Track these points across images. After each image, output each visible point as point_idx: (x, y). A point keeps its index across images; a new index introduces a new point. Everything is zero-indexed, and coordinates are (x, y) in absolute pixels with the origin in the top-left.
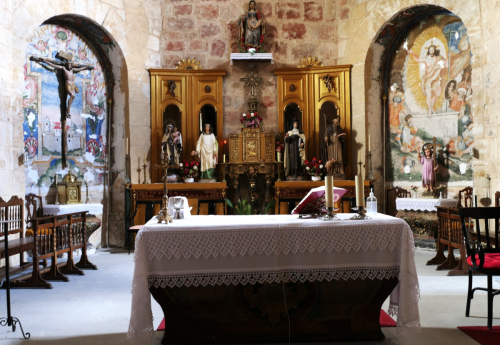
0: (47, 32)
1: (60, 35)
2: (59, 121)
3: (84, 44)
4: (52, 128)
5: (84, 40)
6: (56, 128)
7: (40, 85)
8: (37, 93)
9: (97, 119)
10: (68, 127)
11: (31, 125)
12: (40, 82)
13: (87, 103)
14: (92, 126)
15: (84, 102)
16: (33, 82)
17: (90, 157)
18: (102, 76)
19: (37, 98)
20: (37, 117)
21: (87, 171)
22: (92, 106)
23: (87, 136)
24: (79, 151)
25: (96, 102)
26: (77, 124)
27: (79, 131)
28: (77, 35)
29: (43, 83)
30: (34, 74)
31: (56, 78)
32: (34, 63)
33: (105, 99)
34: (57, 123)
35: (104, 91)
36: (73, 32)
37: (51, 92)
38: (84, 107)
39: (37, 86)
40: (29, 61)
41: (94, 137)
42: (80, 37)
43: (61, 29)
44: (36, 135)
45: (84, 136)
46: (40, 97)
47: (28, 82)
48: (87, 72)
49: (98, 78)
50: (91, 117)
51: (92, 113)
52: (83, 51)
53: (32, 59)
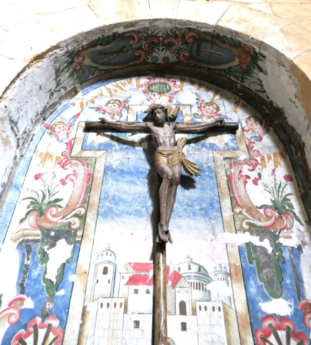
0: (127, 87)
2: (146, 258)
3: (211, 94)
4: (121, 283)
5: (208, 89)
6: (133, 280)
7: (99, 175)
8: (89, 190)
9: (278, 247)
10: (177, 277)
11: (52, 275)
12: (100, 167)
13: (234, 203)
14: (264, 268)
15: (226, 203)
16: (81, 170)
18: (267, 140)
19: (86, 203)
20: (76, 250)
22: (251, 209)
23: (251, 303)
25: (259, 196)
26: (210, 268)
27: (221, 289)
28: (192, 83)
29: (108, 169)
30: (87, 154)
31: (143, 156)
32: (92, 136)
33: (289, 189)
34: (137, 266)
35: (282, 171)
36: (182, 80)
37: (126, 187)
38: (227, 214)
39: (90, 177)
40: (81, 134)
42: (200, 85)
43: (157, 80)
44: (62, 313)
45: (241, 306)
46: (94, 199)
47: (70, 170)
48: (226, 137)
49: (257, 146)
50: (255, 240)
51: (253, 229)
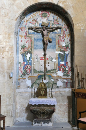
0: (37, 15)
1: (43, 15)
2: (43, 56)
3: (57, 17)
4: (39, 60)
5: (57, 15)
6: (41, 59)
7: (33, 40)
8: (31, 44)
9: (65, 54)
10: (48, 59)
11: (28, 59)
12: (33, 38)
13: (58, 46)
14: (62, 57)
15: (57, 46)
16: (29, 39)
17: (60, 73)
18: (68, 31)
19: (31, 46)
20: (31, 55)
21: (58, 81)
22: (61, 47)
23: (59, 62)
24: (54, 71)
25: (64, 44)
26: (53, 57)
27: (54, 60)
28: (53, 13)
29: (34, 39)
30: (30, 35)
31: (41, 36)
32: (30, 30)
33: (69, 43)
34: (41, 57)
35: (69, 39)
36: (50, 12)
37: (38, 43)
38: (57, 48)
39: (31, 41)
40: (28, 30)
41: (63, 63)
42: (55, 14)
43: (44, 12)
44: (31, 64)
45: (57, 63)
46: (33, 46)
47: (27, 39)
48: (59, 30)
49: (65, 32)
50: (61, 53)
51: (61, 51)
52: (57, 20)
53: (29, 29)
